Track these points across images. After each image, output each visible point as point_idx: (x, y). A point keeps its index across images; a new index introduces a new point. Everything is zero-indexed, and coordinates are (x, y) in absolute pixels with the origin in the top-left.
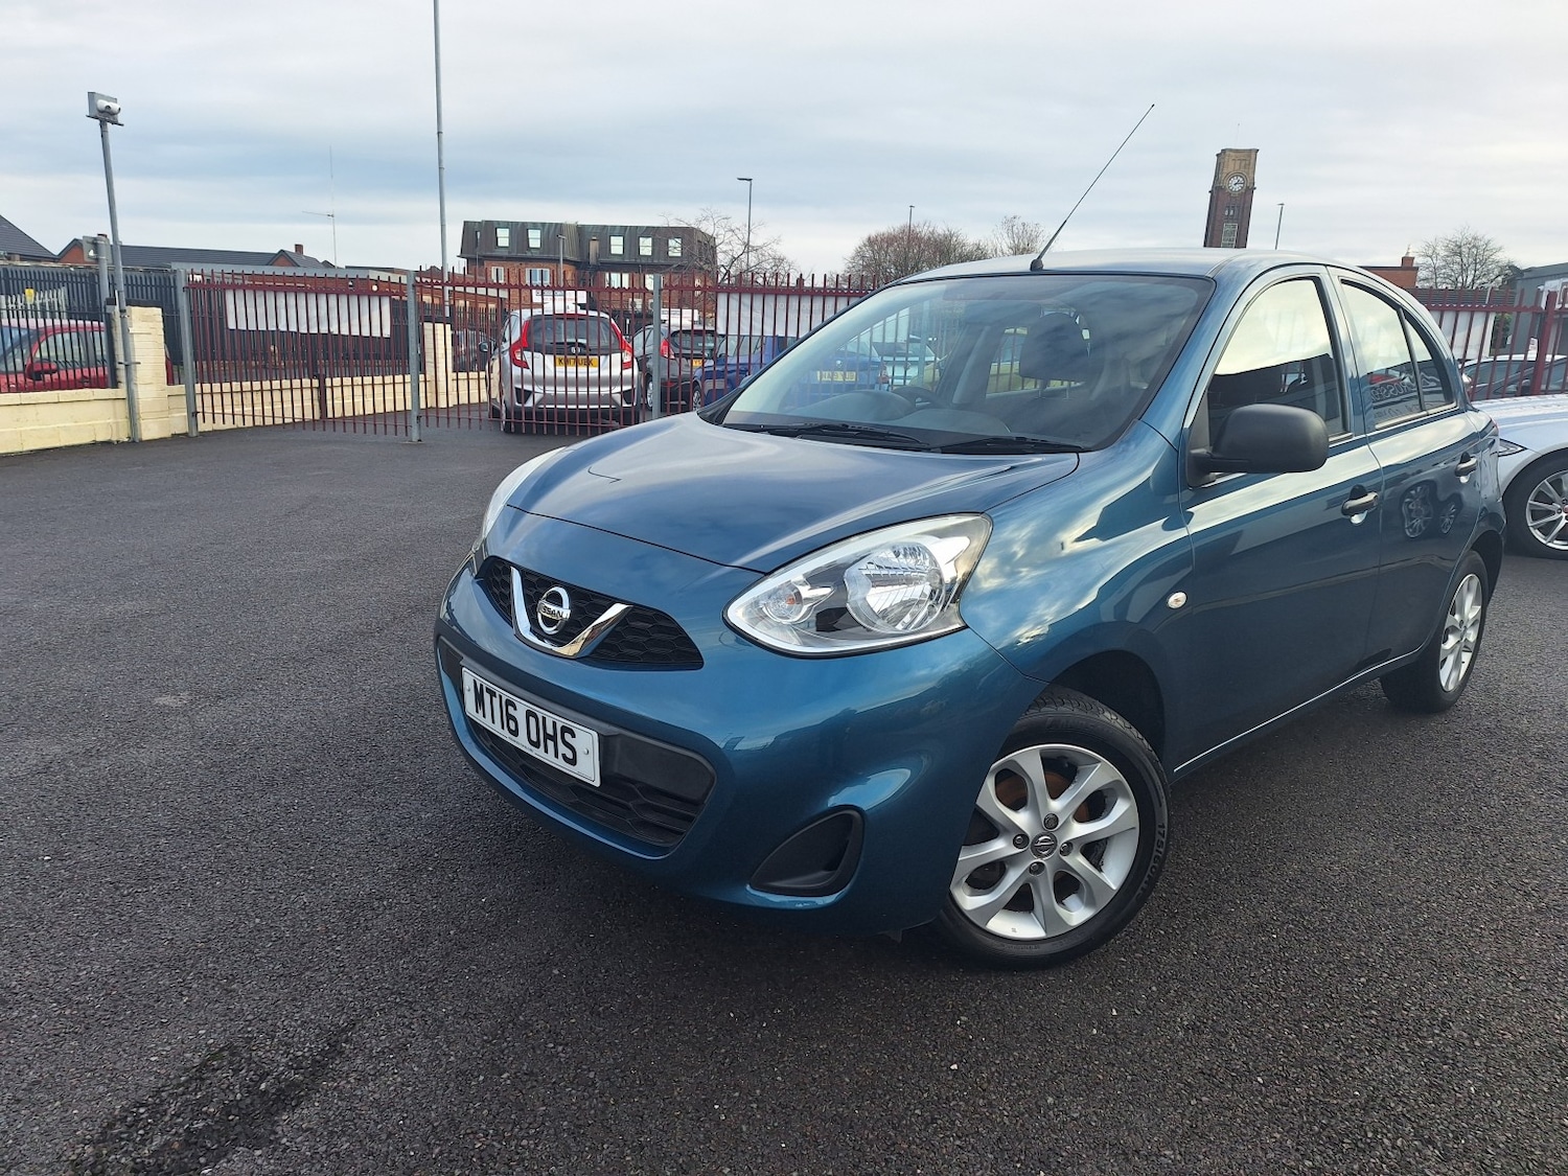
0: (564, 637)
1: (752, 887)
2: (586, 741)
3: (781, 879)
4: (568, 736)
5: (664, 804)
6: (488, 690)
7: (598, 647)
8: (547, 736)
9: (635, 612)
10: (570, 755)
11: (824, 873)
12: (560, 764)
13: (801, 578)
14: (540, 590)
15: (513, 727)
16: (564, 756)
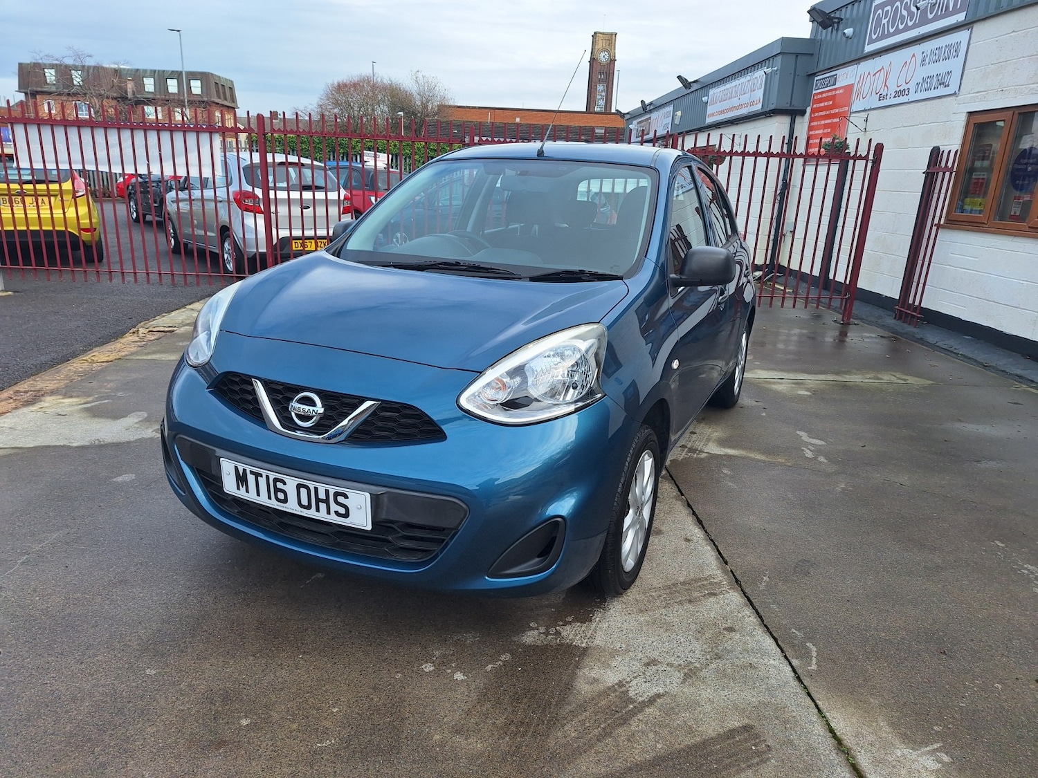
1: (488, 577)
2: (359, 500)
3: (505, 570)
4: (340, 499)
5: (418, 533)
6: (252, 473)
7: (353, 433)
8: (318, 500)
9: (383, 405)
10: (342, 511)
11: (537, 559)
12: (333, 519)
14: (288, 395)
15: (281, 496)
16: (337, 513)
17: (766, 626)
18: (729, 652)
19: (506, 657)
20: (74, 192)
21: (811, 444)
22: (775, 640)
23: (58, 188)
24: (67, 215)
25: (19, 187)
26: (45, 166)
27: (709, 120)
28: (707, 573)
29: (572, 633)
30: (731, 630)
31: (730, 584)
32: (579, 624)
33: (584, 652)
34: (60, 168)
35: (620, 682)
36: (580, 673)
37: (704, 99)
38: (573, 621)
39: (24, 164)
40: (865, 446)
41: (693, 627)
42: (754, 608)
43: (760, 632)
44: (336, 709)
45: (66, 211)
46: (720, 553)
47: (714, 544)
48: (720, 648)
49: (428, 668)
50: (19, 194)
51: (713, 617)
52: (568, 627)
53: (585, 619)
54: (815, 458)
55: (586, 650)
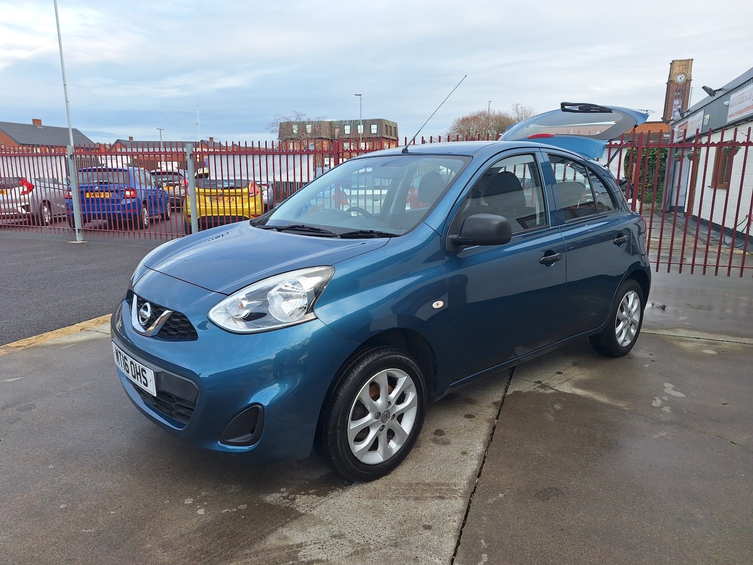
0: (146, 327)
1: (221, 443)
2: (150, 375)
3: (229, 439)
4: (144, 373)
5: (183, 404)
6: (119, 352)
7: (159, 331)
8: (137, 373)
9: (175, 314)
10: (145, 382)
11: (250, 435)
12: (142, 386)
13: (244, 296)
14: (142, 304)
15: (127, 369)
17: (461, 532)
18: (408, 543)
19: (242, 507)
20: (249, 193)
21: (669, 395)
22: (458, 543)
23: (240, 191)
24: (244, 207)
25: (222, 191)
26: (222, 178)
27: (730, 120)
28: (454, 480)
29: (302, 502)
30: (427, 527)
31: (465, 493)
32: (314, 496)
33: (298, 516)
34: (236, 179)
35: (302, 543)
36: (280, 530)
37: (726, 103)
38: (313, 494)
39: (213, 178)
40: (727, 404)
41: (398, 518)
42: (466, 516)
43: (450, 535)
44: (114, 512)
45: (244, 205)
46: (482, 468)
47: (484, 462)
48: (404, 539)
49: (189, 501)
50: (221, 195)
51: (423, 514)
52: (304, 497)
53: (322, 493)
54: (660, 408)
55: (301, 515)
